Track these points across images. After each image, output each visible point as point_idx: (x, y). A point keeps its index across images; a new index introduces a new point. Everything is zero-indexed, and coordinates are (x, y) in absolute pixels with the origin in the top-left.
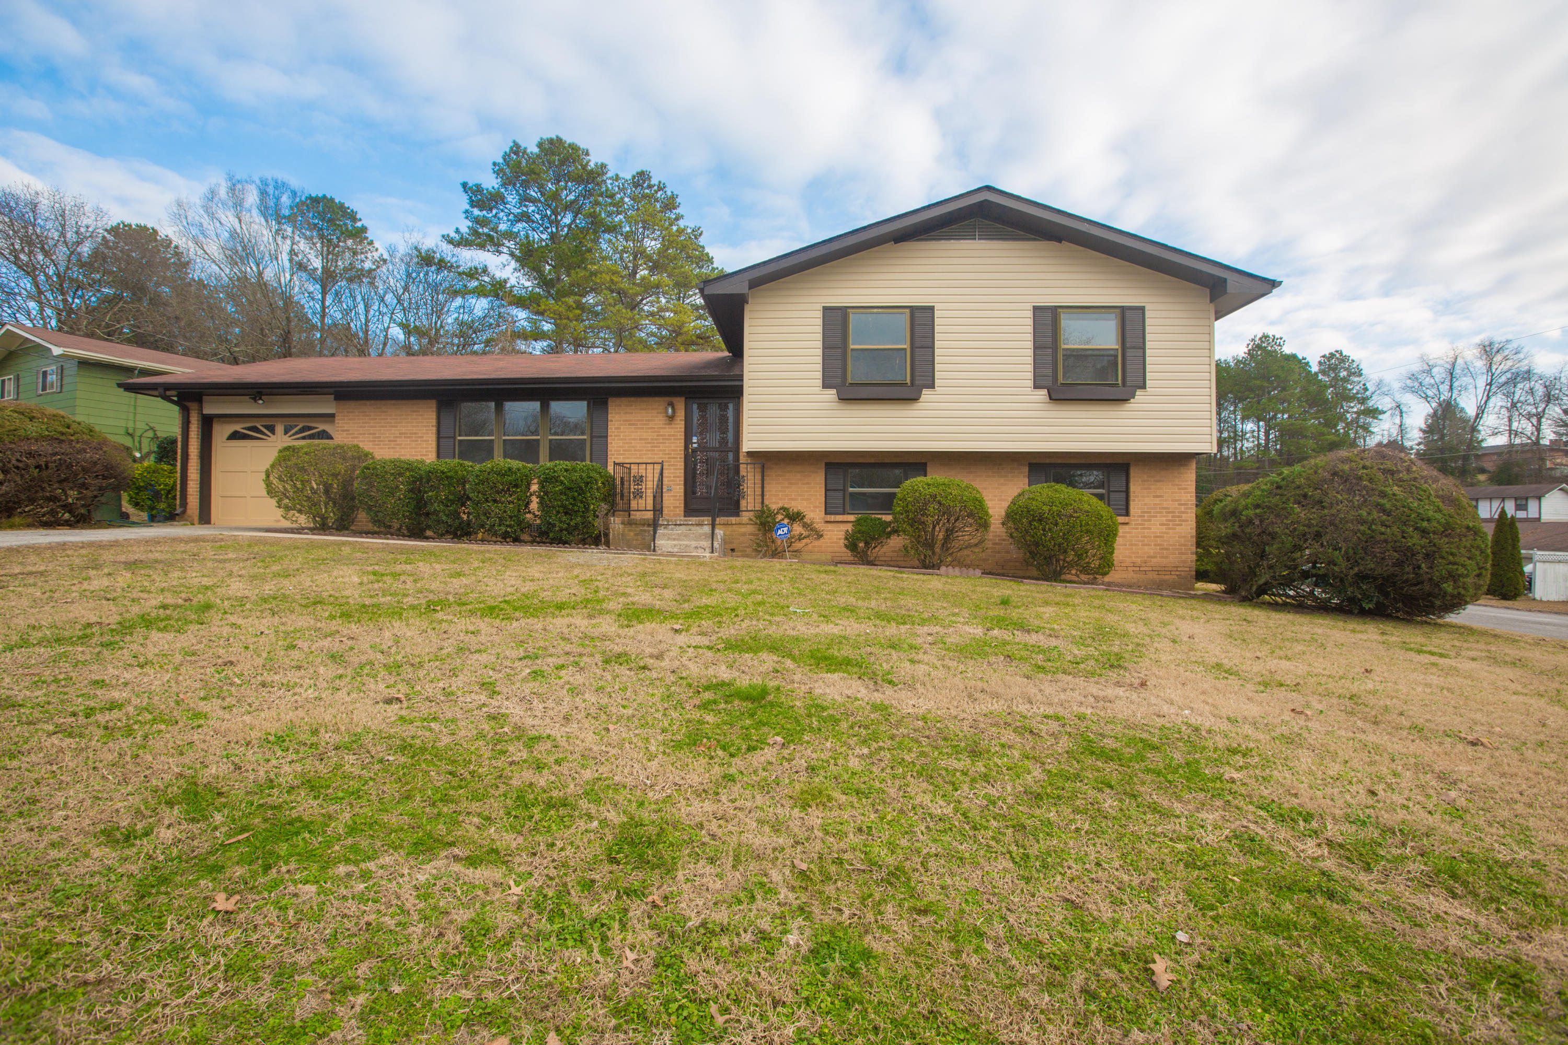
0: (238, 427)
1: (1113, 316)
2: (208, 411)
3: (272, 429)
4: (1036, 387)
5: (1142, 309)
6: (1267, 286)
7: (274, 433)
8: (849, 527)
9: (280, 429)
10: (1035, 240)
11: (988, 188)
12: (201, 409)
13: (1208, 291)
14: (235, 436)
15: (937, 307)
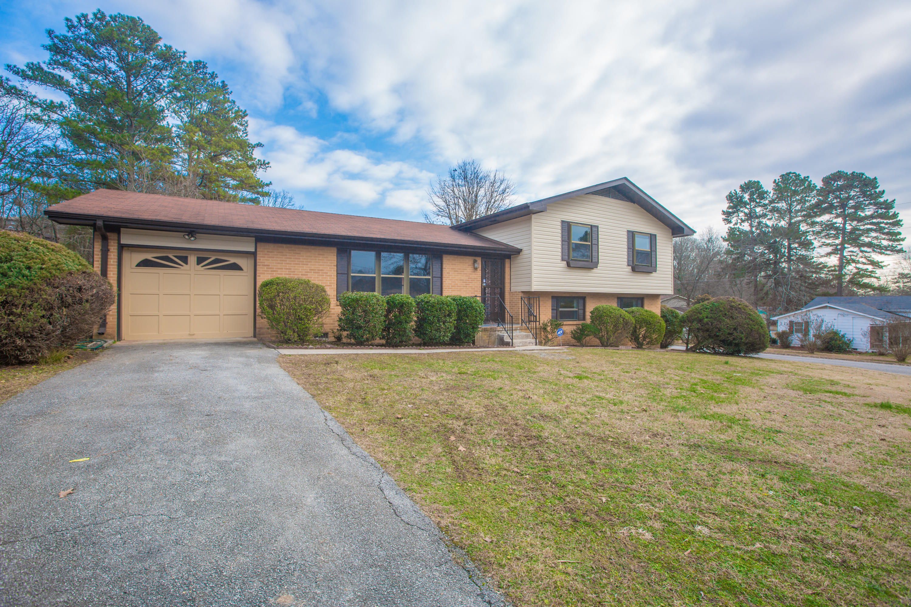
0: (149, 256)
1: (647, 237)
2: (124, 241)
3: (185, 260)
4: (628, 265)
5: (655, 235)
6: (691, 232)
7: (186, 263)
8: (575, 327)
9: (193, 259)
10: (626, 201)
11: (626, 179)
12: (119, 240)
13: (671, 231)
14: (145, 263)
15: (600, 226)
